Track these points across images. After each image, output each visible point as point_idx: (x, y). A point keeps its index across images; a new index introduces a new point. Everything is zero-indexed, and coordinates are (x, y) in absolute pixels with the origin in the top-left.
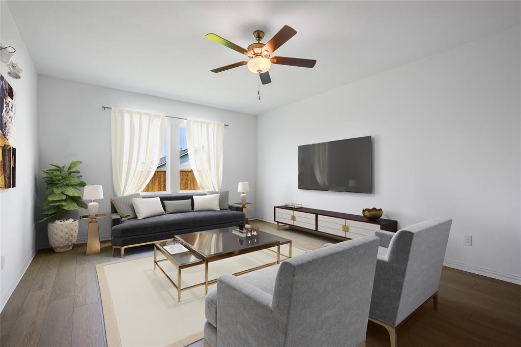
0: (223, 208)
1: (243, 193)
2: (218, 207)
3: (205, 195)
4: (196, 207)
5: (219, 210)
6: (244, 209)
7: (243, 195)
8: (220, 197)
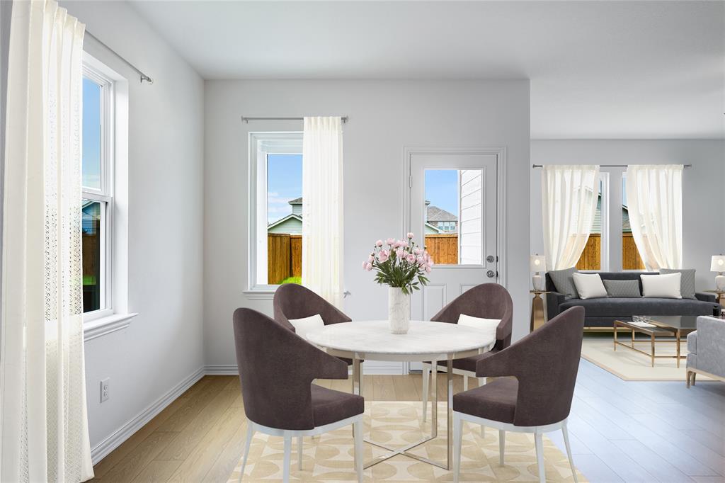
0: (686, 296)
1: (721, 274)
2: (679, 293)
3: (658, 274)
4: (647, 292)
5: (681, 297)
6: (720, 300)
7: (719, 276)
8: (682, 278)
